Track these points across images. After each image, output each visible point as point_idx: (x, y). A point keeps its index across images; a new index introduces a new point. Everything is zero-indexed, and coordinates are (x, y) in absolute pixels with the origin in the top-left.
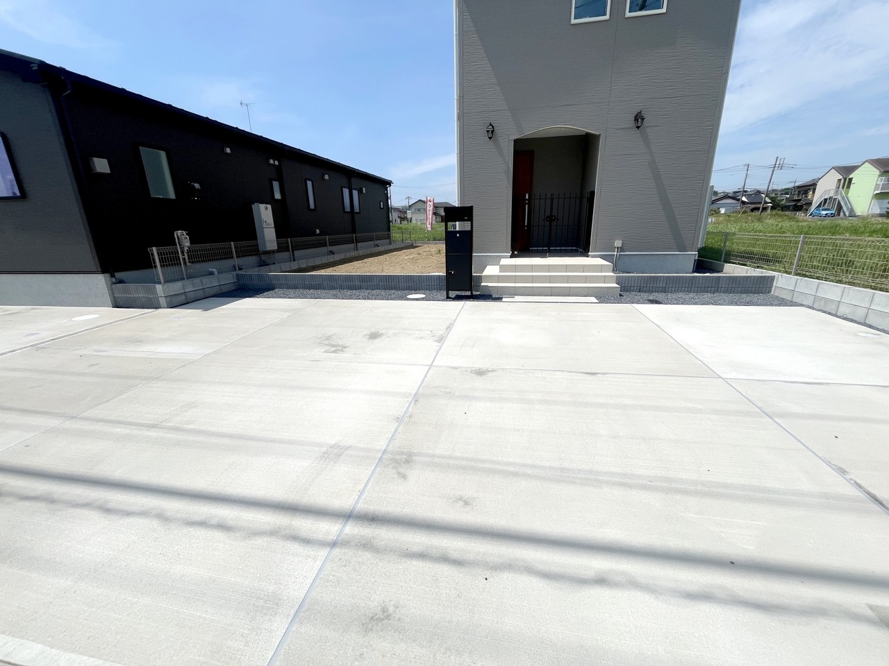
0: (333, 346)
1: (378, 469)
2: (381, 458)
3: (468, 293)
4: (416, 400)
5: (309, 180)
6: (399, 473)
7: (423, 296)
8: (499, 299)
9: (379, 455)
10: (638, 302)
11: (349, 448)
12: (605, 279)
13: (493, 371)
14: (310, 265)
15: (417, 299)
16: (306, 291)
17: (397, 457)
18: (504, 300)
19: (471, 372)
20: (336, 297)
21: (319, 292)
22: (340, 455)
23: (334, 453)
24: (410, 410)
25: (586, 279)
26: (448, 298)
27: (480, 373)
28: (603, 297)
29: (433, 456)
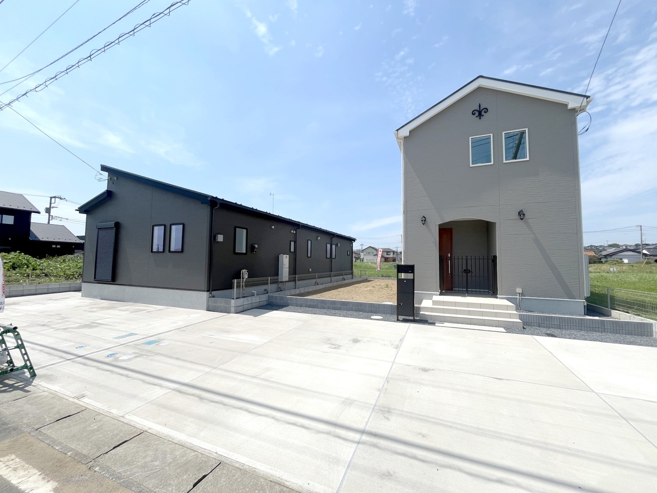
0: (334, 345)
1: (373, 413)
2: (373, 408)
3: (411, 318)
4: (388, 380)
5: (310, 240)
6: (385, 417)
7: (382, 318)
8: (433, 324)
9: (373, 407)
10: (538, 334)
11: (355, 401)
12: (510, 316)
13: (433, 370)
14: (306, 291)
15: (378, 320)
16: (307, 309)
17: (383, 409)
18: (436, 324)
19: (419, 369)
20: (326, 314)
21: (315, 309)
22: (352, 403)
23: (348, 402)
24: (385, 386)
25: (496, 315)
26: (398, 320)
27: (425, 370)
28: (510, 328)
29: (402, 411)
